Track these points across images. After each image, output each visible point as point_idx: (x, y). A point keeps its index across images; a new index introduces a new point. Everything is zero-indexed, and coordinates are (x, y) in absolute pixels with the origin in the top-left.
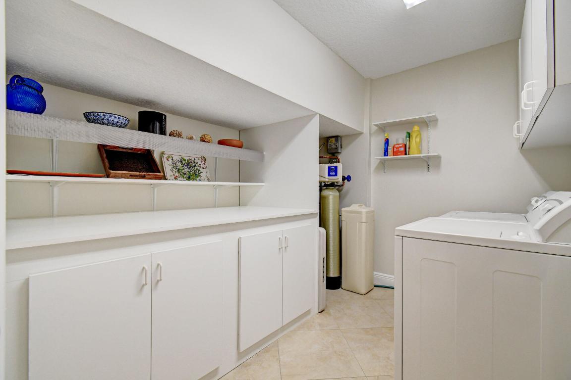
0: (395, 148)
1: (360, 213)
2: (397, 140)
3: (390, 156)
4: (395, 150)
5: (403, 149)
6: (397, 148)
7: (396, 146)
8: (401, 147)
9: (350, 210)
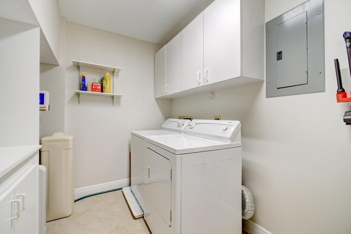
0: (93, 86)
1: (67, 140)
2: (94, 80)
3: (89, 91)
4: (93, 87)
5: (100, 88)
6: (95, 86)
7: (94, 84)
8: (98, 86)
9: (52, 139)
